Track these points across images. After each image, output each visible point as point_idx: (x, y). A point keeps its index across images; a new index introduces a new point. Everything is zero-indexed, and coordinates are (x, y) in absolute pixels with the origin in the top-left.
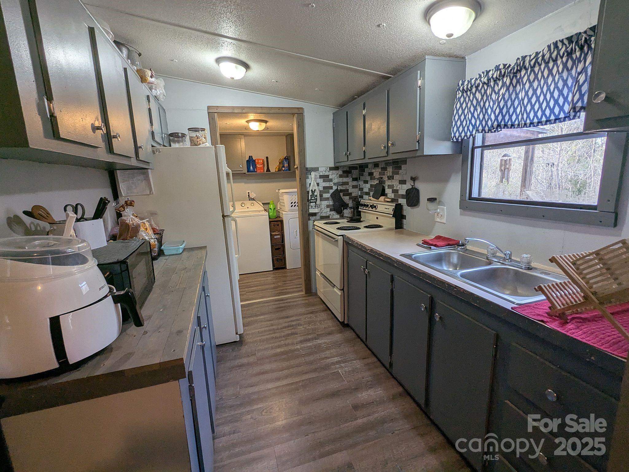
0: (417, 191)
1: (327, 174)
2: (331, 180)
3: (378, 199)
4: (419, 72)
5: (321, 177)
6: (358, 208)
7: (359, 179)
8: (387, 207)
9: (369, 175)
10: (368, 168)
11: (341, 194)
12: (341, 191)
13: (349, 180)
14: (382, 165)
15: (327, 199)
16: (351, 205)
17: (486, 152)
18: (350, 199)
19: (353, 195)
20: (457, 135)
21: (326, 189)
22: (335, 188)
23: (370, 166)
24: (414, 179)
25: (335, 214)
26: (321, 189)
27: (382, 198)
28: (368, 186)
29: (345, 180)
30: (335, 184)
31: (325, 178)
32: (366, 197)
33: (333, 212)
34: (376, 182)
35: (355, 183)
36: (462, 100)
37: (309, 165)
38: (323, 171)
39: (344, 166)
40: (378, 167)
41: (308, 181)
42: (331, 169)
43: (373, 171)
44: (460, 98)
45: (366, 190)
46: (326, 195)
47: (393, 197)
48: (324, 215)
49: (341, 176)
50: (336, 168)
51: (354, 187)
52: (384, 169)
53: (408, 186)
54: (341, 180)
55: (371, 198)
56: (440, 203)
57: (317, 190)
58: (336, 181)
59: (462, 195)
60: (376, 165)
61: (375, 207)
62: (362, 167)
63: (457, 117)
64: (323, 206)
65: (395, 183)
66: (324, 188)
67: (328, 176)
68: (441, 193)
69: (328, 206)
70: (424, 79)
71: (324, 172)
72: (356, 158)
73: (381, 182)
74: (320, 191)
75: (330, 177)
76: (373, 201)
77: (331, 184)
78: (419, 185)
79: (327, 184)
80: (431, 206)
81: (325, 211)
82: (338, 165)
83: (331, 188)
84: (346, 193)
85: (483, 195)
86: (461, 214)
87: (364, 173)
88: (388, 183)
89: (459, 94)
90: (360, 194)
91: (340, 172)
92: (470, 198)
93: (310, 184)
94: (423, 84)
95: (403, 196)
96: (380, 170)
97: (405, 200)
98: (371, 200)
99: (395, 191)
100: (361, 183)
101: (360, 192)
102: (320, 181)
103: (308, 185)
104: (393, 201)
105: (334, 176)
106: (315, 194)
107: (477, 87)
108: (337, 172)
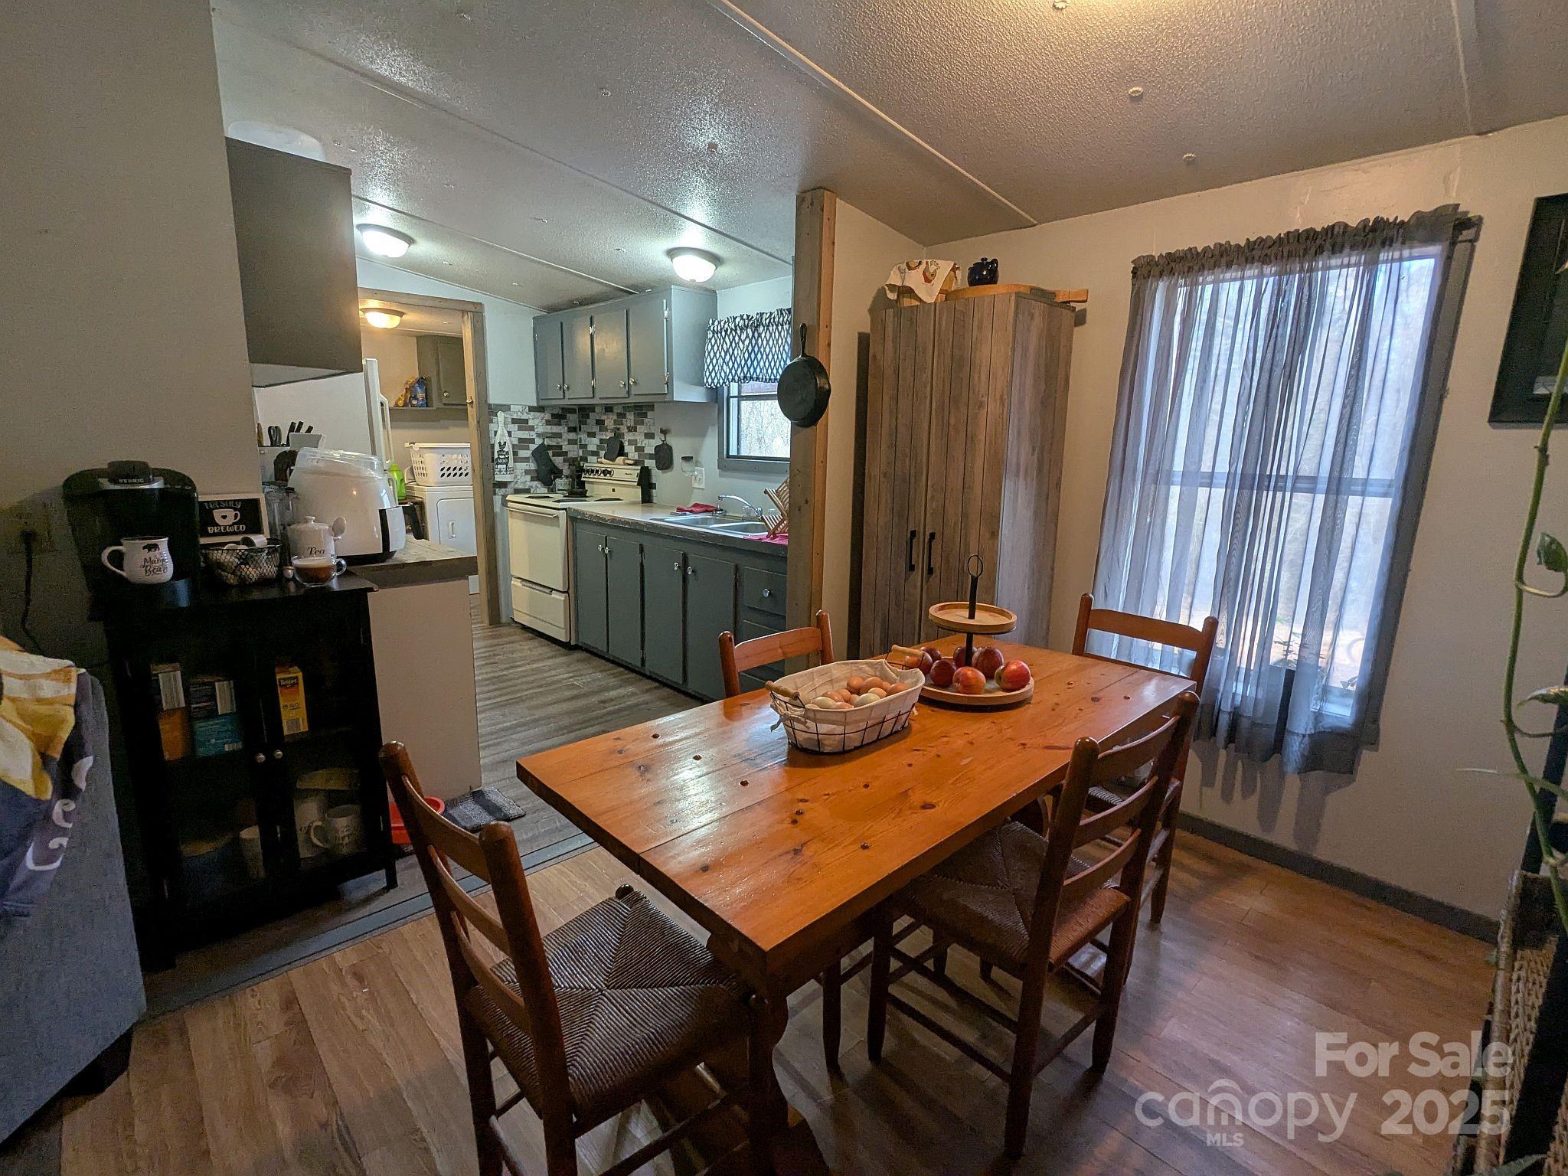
0: (670, 448)
1: (525, 417)
2: (532, 428)
3: (614, 460)
4: (665, 301)
5: (514, 421)
6: (579, 477)
7: (580, 430)
8: (628, 472)
9: (597, 424)
10: (594, 411)
11: (550, 453)
12: (550, 447)
13: (562, 429)
14: (618, 410)
15: (526, 460)
16: (566, 471)
17: (744, 404)
18: (564, 461)
19: (570, 455)
20: (710, 380)
21: (524, 443)
22: (538, 441)
23: (597, 409)
24: (664, 432)
25: (539, 486)
26: (516, 442)
27: (620, 459)
28: (596, 441)
29: (556, 429)
30: (538, 435)
31: (522, 423)
32: (592, 459)
33: (535, 483)
34: (609, 435)
35: (572, 436)
36: (713, 341)
37: (494, 399)
38: (517, 412)
39: (553, 407)
40: (612, 411)
41: (492, 427)
42: (531, 409)
43: (604, 417)
44: (711, 339)
45: (592, 448)
46: (523, 454)
47: (636, 458)
48: (521, 487)
49: (548, 423)
50: (540, 409)
51: (571, 442)
52: (621, 415)
53: (657, 441)
54: (549, 429)
55: (603, 460)
56: (697, 464)
57: (508, 442)
58: (540, 429)
59: (720, 453)
60: (609, 409)
61: (610, 472)
62: (584, 411)
63: (708, 360)
64: (518, 472)
65: (639, 437)
66: (520, 440)
67: (526, 421)
68: (697, 451)
69: (527, 472)
70: (670, 310)
71: (519, 414)
72: (578, 395)
73: (618, 435)
74: (513, 446)
75: (530, 423)
76: (606, 464)
77: (532, 435)
78: (671, 441)
79: (525, 435)
80: (686, 466)
81: (523, 479)
82: (542, 403)
83: (532, 441)
84: (558, 451)
85: (743, 453)
86: (720, 476)
87: (588, 421)
88: (628, 437)
89: (710, 335)
90: (581, 454)
91: (548, 416)
92: (728, 456)
93: (496, 432)
94: (670, 315)
95: (651, 457)
96: (615, 417)
97: (654, 461)
98: (602, 463)
99: (640, 449)
100: (583, 436)
101: (581, 451)
102: (514, 428)
103: (492, 434)
104: (636, 463)
105: (537, 421)
106: (505, 449)
107: (726, 331)
108: (542, 415)
